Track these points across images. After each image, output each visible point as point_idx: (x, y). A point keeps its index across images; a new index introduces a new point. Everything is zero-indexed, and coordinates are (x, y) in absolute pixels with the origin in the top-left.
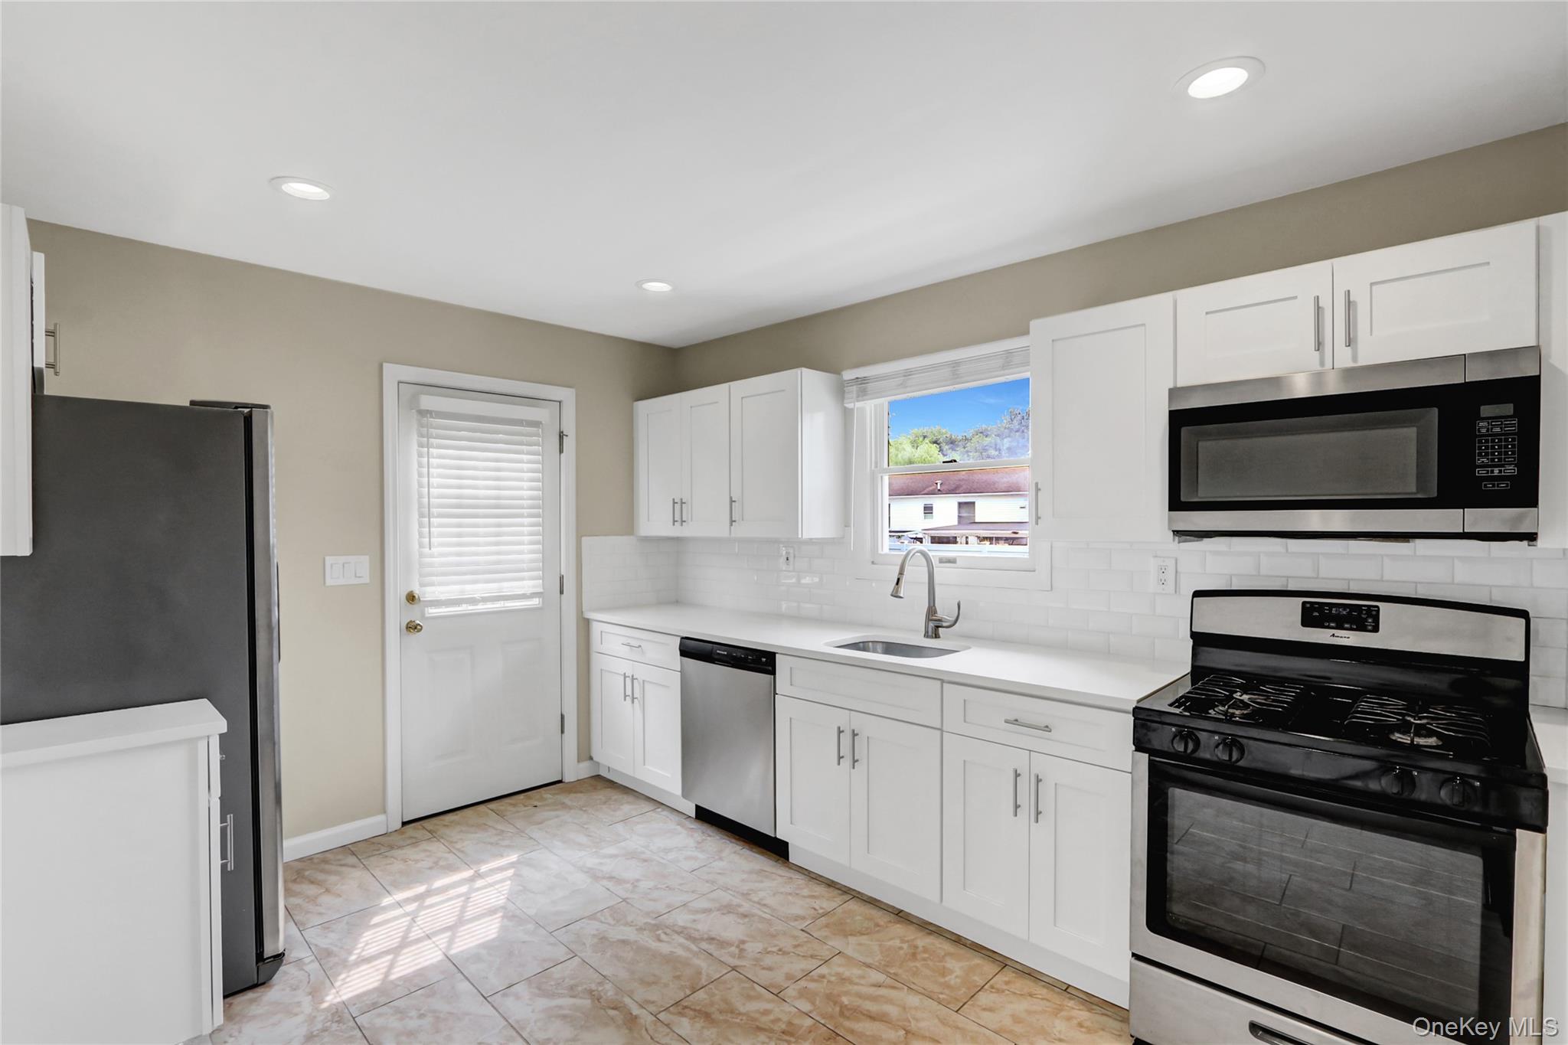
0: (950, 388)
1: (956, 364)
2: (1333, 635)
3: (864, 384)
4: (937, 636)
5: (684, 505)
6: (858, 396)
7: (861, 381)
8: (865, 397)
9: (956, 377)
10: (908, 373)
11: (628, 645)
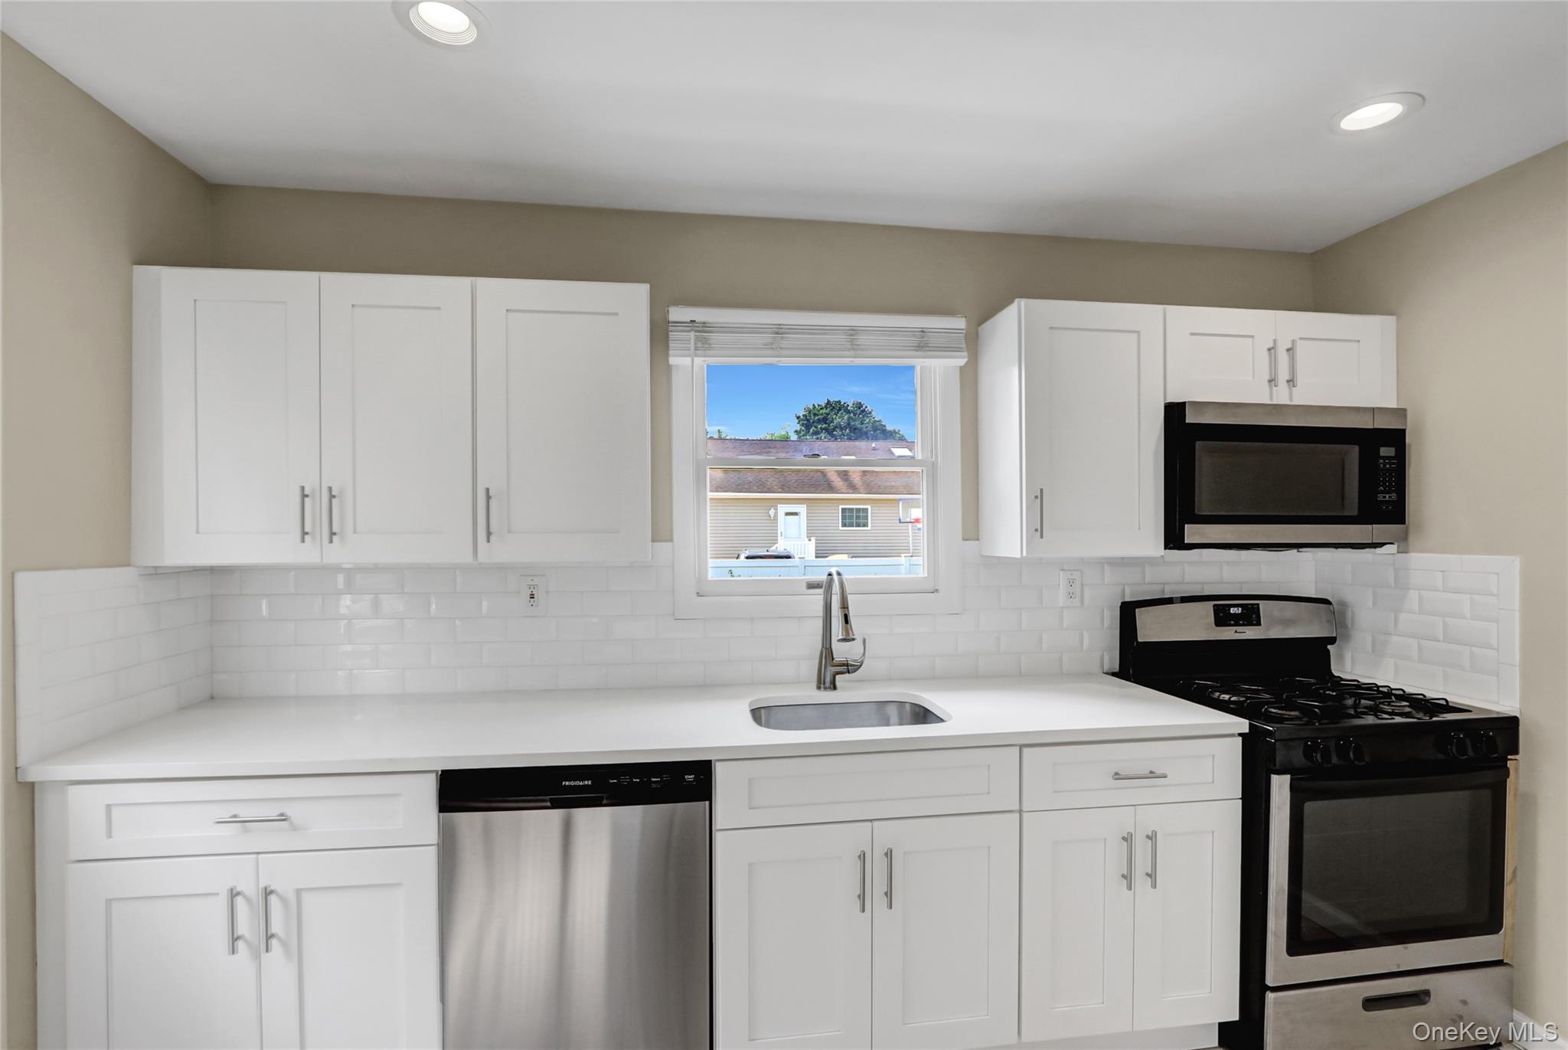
0: (847, 361)
1: (853, 331)
2: (1236, 632)
3: (705, 332)
4: (834, 687)
5: (333, 499)
6: (696, 349)
7: (701, 329)
8: (708, 352)
9: (855, 348)
10: (779, 331)
11: (235, 820)
